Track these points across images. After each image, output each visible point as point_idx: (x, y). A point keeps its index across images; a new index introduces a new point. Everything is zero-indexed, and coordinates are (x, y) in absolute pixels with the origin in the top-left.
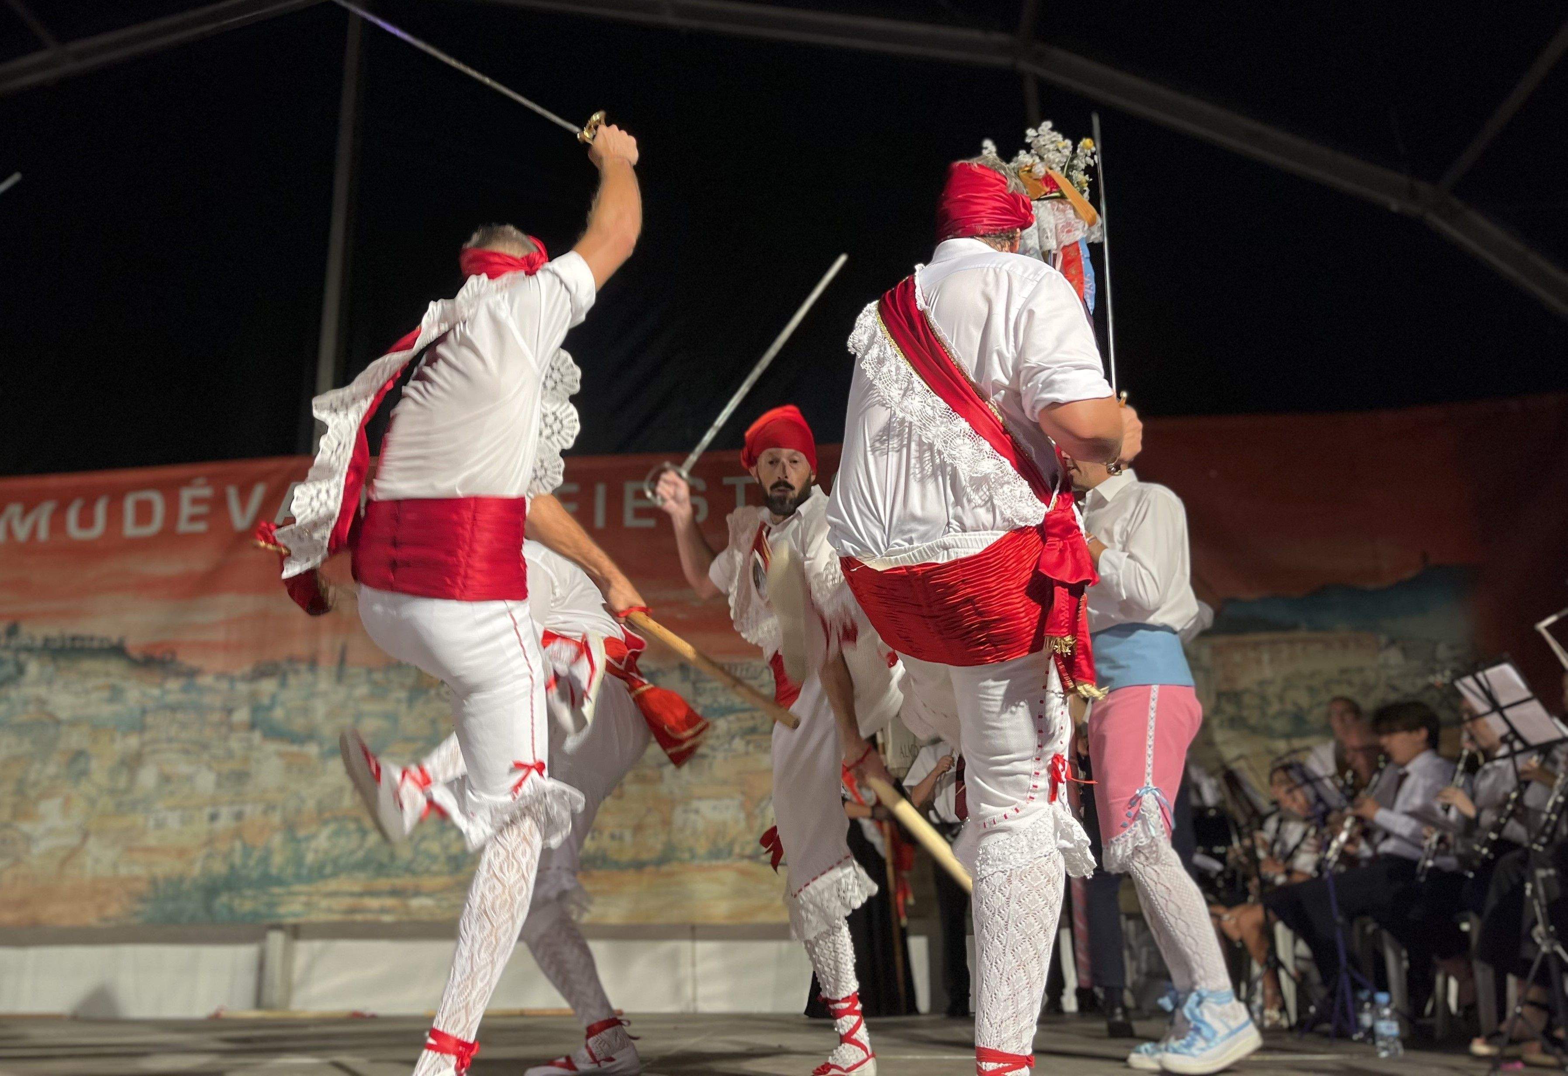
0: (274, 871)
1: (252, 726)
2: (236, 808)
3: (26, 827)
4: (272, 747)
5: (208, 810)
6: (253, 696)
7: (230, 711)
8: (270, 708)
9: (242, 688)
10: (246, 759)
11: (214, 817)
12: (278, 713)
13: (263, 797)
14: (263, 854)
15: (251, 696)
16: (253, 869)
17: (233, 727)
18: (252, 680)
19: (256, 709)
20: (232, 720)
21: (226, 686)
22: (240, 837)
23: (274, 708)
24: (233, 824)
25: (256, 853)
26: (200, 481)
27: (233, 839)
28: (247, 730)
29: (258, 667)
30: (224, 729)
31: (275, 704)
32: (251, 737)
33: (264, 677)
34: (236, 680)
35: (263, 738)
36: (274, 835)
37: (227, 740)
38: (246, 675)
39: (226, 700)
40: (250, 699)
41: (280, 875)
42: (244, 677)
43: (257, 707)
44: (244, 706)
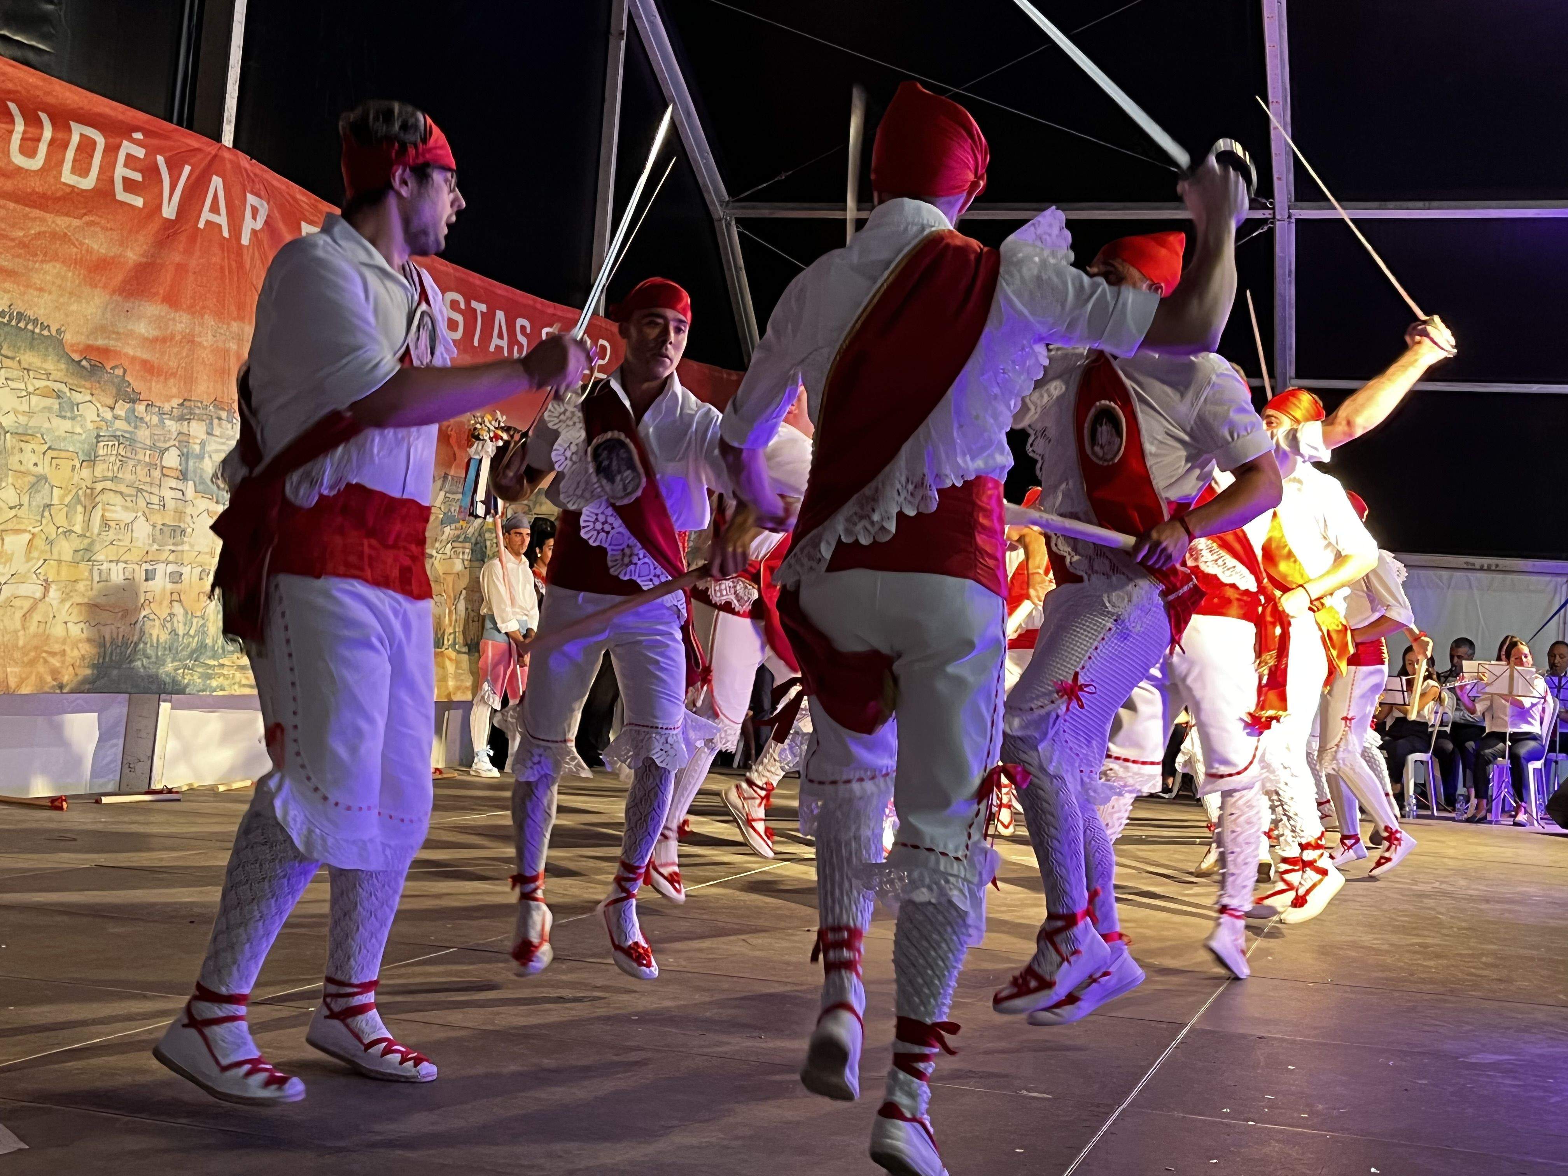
0: (209, 641)
1: (184, 476)
2: (171, 568)
4: (203, 503)
5: (143, 566)
6: (183, 440)
7: (161, 453)
8: (201, 457)
9: (172, 426)
10: (180, 514)
12: (207, 463)
13: (198, 559)
14: (201, 622)
15: (181, 437)
16: (193, 637)
17: (165, 470)
18: (181, 418)
19: (185, 456)
20: (164, 464)
21: (155, 419)
22: (180, 601)
23: (203, 458)
24: (169, 586)
25: (195, 620)
26: (138, 136)
27: (171, 601)
28: (178, 478)
29: (187, 403)
30: (157, 473)
31: (204, 454)
32: (184, 489)
33: (194, 419)
34: (165, 414)
35: (196, 492)
36: (208, 602)
37: (160, 486)
38: (174, 410)
39: (156, 437)
40: (179, 442)
41: (214, 646)
42: (172, 412)
43: (187, 452)
44: (174, 448)
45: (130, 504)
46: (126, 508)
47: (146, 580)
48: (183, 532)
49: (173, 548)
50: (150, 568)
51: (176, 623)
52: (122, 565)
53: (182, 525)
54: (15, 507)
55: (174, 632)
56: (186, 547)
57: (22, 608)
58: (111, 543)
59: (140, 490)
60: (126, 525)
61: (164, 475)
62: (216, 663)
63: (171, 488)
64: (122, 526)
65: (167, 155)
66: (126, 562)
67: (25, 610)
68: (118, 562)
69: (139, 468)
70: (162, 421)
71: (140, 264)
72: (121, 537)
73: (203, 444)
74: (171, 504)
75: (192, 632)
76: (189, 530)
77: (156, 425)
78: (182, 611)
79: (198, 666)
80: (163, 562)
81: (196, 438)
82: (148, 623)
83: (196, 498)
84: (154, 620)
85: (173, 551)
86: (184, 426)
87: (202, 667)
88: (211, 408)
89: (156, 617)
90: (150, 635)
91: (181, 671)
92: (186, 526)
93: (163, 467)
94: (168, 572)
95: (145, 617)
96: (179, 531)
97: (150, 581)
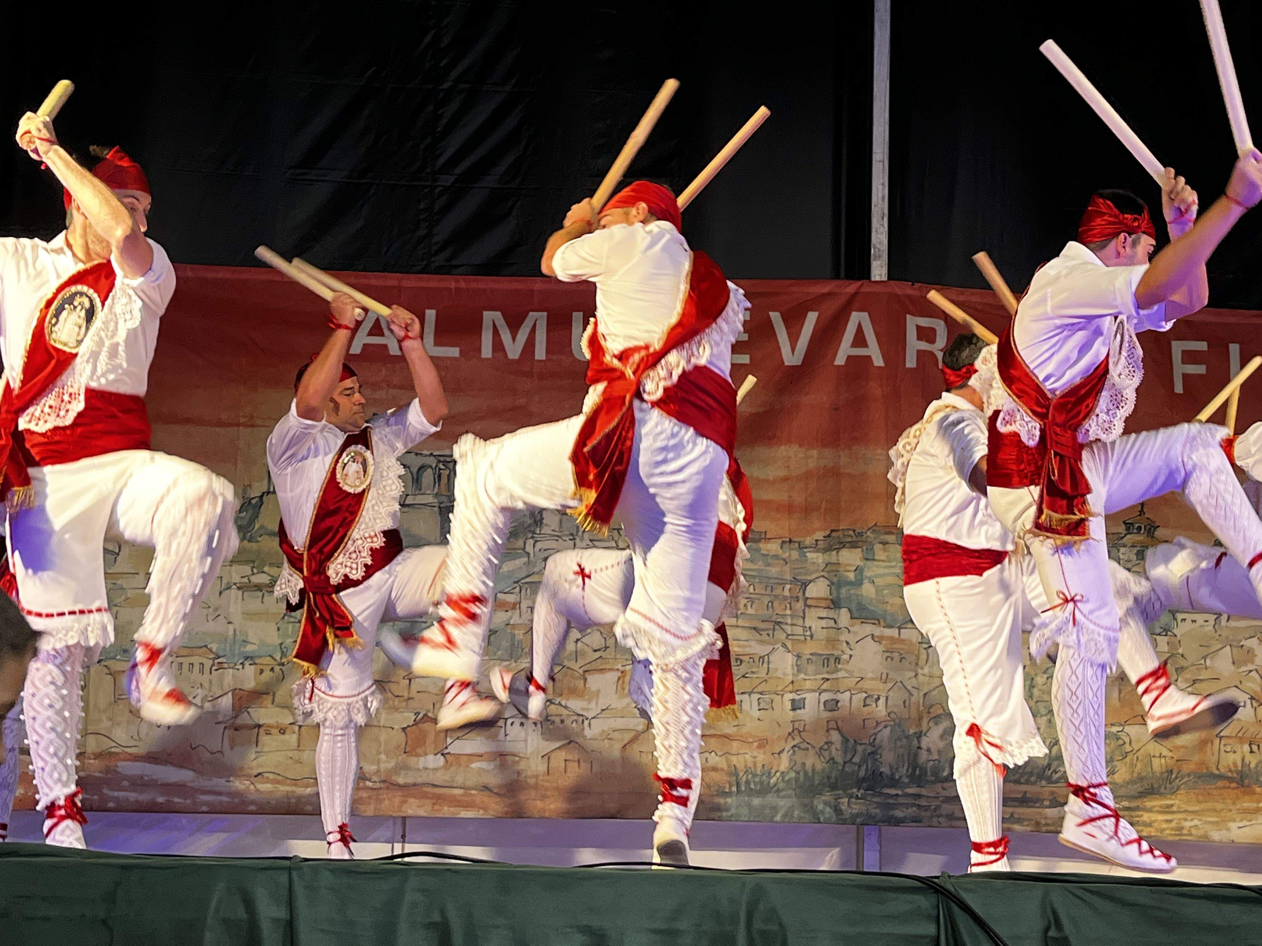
0: (885, 769)
1: (835, 604)
2: (825, 696)
3: (575, 704)
4: (864, 629)
5: (789, 696)
6: (832, 569)
7: (805, 585)
8: (858, 583)
9: (816, 558)
10: (832, 642)
11: (797, 706)
12: (868, 590)
13: (859, 685)
14: (870, 750)
15: (829, 568)
16: (859, 767)
17: (809, 602)
18: (828, 549)
19: (837, 584)
20: (807, 595)
21: (795, 554)
22: (838, 729)
23: (861, 584)
24: (825, 715)
25: (860, 748)
27: (828, 731)
28: (828, 608)
29: (833, 534)
30: (800, 605)
31: (862, 579)
32: (835, 617)
33: (844, 547)
34: (806, 548)
35: (852, 618)
36: (879, 729)
37: (804, 618)
38: (819, 543)
39: (797, 571)
40: (829, 572)
41: (893, 774)
42: (817, 545)
43: (838, 581)
44: (821, 579)
45: (765, 637)
46: (762, 642)
47: (794, 709)
48: (838, 660)
49: (826, 676)
50: (797, 697)
51: (834, 751)
52: (755, 697)
53: (836, 653)
54: (599, 650)
55: (832, 761)
56: (840, 674)
57: (623, 740)
58: (744, 676)
59: (779, 623)
60: (763, 657)
61: (809, 606)
62: (900, 793)
63: (820, 618)
64: (757, 660)
65: (783, 308)
66: (761, 693)
67: (626, 742)
68: (750, 693)
69: (776, 604)
70: (803, 555)
71: (757, 414)
72: (754, 670)
73: (858, 570)
74: (820, 634)
75: (856, 759)
76: (845, 657)
77: (797, 560)
79: (872, 795)
80: (814, 691)
81: (850, 565)
82: (799, 752)
83: (852, 626)
84: (808, 749)
85: (828, 680)
86: (833, 557)
87: (879, 796)
88: (869, 533)
89: (809, 746)
90: (804, 764)
91: (846, 800)
92: (840, 653)
93: (807, 598)
94: (822, 701)
95: (795, 746)
96: (832, 660)
97: (798, 711)
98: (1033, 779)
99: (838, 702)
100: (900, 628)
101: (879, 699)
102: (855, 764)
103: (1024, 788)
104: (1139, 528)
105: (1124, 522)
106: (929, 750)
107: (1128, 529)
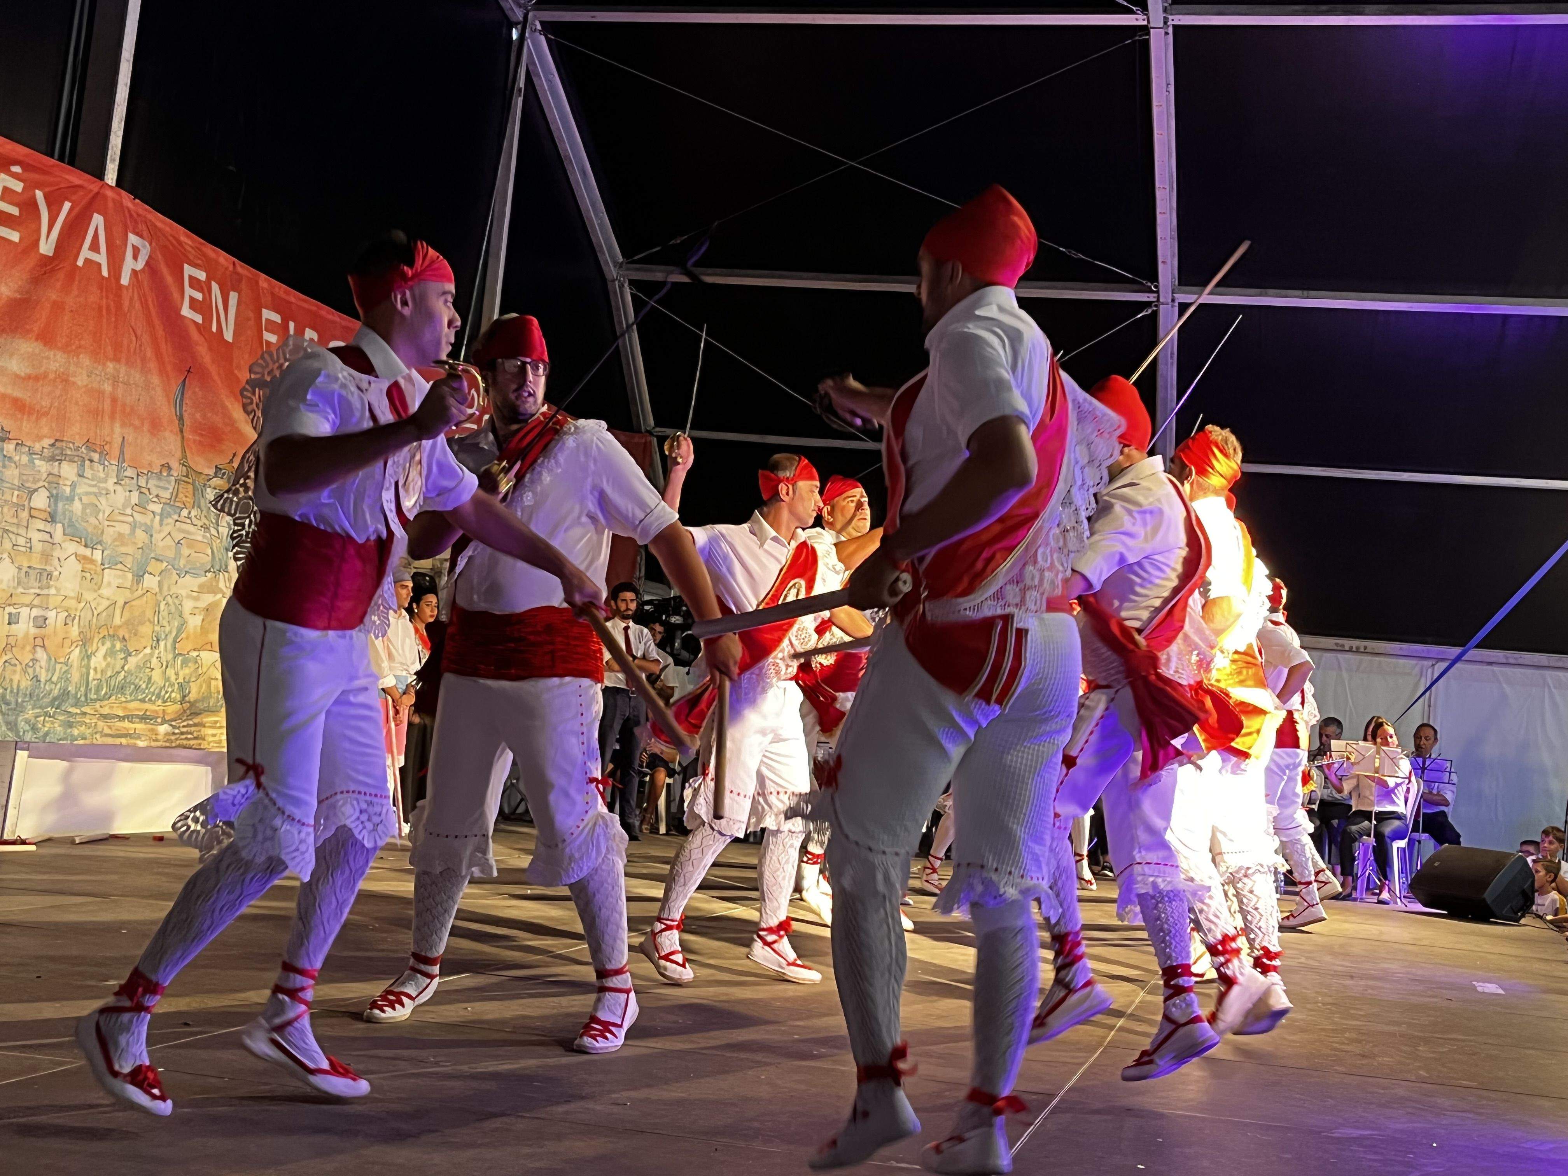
0: (71, 688)
1: (52, 518)
2: (35, 612)
4: (71, 547)
5: (8, 610)
6: (54, 480)
7: (30, 493)
8: (71, 499)
9: (42, 466)
10: (46, 557)
11: (12, 620)
12: (77, 506)
13: (65, 603)
14: (65, 668)
15: (51, 479)
16: (56, 685)
17: (33, 513)
18: (52, 459)
19: (54, 498)
20: (32, 505)
21: (25, 459)
22: (44, 646)
23: (73, 500)
24: (33, 631)
25: (58, 667)
26: (16, 169)
27: (34, 646)
28: (46, 520)
29: (58, 444)
30: (25, 515)
31: (74, 496)
32: (52, 532)
33: (65, 460)
34: (35, 454)
35: (64, 534)
36: (73, 648)
37: (27, 528)
38: (45, 450)
39: (24, 477)
40: (49, 483)
41: (77, 693)
42: (42, 452)
43: (57, 494)
44: (43, 489)
47: (9, 624)
48: (50, 575)
49: (38, 591)
50: (14, 611)
51: (38, 669)
53: (49, 568)
55: (36, 678)
56: (53, 591)
59: (6, 531)
61: (32, 517)
62: (79, 712)
63: (39, 530)
65: (47, 189)
69: (6, 508)
70: (31, 461)
71: (15, 300)
73: (73, 486)
74: (38, 547)
75: (55, 679)
76: (56, 573)
77: (25, 465)
78: (45, 657)
79: (59, 713)
80: (27, 606)
81: (67, 479)
82: (9, 668)
83: (64, 541)
84: (15, 665)
85: (39, 595)
86: (55, 467)
87: (64, 715)
88: (83, 449)
89: (17, 662)
90: (11, 680)
91: (42, 718)
92: (53, 569)
93: (31, 508)
94: (32, 617)
95: (6, 662)
96: (45, 574)
97: (13, 625)
98: (153, 698)
99: (46, 619)
100: (92, 548)
101: (74, 618)
102: (53, 683)
103: (147, 706)
104: (224, 474)
105: (216, 467)
106: (95, 669)
107: (216, 473)
